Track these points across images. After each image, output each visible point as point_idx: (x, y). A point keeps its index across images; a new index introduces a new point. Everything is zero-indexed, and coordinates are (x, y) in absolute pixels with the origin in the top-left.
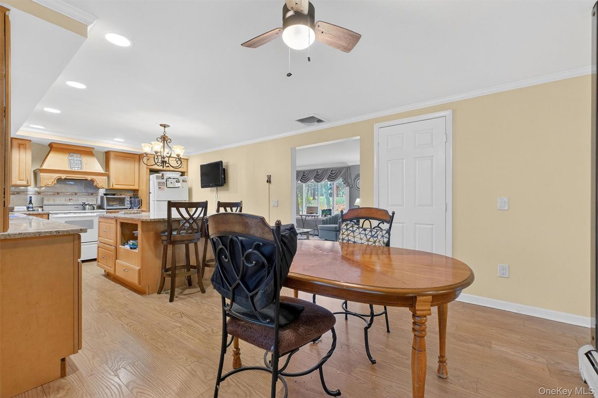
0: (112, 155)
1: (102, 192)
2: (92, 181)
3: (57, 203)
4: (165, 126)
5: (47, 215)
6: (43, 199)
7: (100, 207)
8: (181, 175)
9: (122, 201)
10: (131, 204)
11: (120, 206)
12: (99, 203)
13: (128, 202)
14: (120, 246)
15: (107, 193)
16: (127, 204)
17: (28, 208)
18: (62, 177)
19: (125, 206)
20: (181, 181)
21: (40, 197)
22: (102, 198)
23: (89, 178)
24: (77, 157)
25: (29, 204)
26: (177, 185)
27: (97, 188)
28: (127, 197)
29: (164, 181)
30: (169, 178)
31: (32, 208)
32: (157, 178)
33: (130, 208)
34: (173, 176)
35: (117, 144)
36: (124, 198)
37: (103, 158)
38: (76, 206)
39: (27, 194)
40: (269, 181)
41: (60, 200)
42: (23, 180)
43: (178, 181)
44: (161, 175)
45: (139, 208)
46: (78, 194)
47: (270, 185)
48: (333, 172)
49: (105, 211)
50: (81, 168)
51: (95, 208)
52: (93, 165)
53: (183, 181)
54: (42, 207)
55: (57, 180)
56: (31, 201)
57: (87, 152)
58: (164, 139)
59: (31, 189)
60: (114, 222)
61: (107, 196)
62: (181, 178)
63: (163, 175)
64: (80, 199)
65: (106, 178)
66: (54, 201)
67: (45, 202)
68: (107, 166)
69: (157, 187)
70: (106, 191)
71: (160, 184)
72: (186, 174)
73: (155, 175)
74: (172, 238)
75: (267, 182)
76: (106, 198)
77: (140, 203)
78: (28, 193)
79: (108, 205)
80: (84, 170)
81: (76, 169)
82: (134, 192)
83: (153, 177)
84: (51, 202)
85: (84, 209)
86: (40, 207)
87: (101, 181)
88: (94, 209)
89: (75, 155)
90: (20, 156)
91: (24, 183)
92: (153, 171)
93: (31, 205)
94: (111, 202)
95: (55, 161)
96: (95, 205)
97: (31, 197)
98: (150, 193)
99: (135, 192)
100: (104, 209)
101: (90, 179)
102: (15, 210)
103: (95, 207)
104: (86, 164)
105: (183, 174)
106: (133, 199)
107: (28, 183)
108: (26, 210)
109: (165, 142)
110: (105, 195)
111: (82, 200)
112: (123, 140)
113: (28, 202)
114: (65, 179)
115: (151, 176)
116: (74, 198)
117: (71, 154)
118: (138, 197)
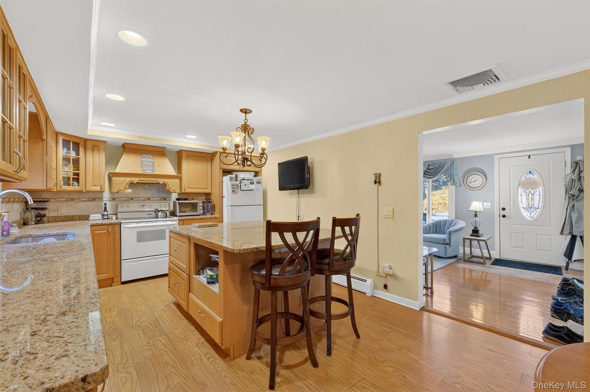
0: (184, 154)
1: (174, 196)
2: (164, 185)
3: (130, 209)
4: (245, 111)
5: (119, 225)
6: (117, 206)
7: (173, 214)
8: (255, 176)
9: (194, 206)
10: (204, 209)
11: (192, 212)
12: (172, 208)
13: (201, 208)
14: (194, 276)
15: (180, 197)
16: (200, 210)
17: (103, 215)
18: (134, 181)
19: (197, 212)
20: (255, 182)
21: (115, 203)
22: (174, 203)
23: (161, 181)
24: (149, 158)
25: (104, 211)
26: (252, 187)
27: (169, 193)
28: (200, 202)
29: (238, 182)
30: (243, 179)
31: (107, 215)
32: (231, 179)
33: (203, 215)
34: (247, 177)
35: (190, 142)
36: (196, 204)
37: (175, 158)
38: (149, 213)
39: (102, 201)
40: (378, 181)
41: (134, 206)
42: (96, 186)
43: (252, 183)
44: (234, 176)
45: (212, 214)
46: (151, 199)
47: (379, 187)
48: (431, 167)
49: (177, 218)
50: (153, 170)
51: (168, 215)
52: (166, 167)
53: (257, 183)
54: (116, 214)
55: (130, 184)
56: (105, 208)
57: (159, 152)
58: (245, 128)
59: (106, 195)
60: (186, 241)
61: (180, 201)
62: (255, 179)
63: (236, 176)
64: (153, 204)
65: (178, 180)
66: (128, 208)
67: (120, 209)
68: (179, 168)
69: (230, 189)
70: (178, 196)
71: (234, 187)
72: (259, 173)
73: (229, 176)
74: (272, 281)
75: (375, 182)
76: (179, 203)
77: (213, 208)
78: (103, 199)
79: (181, 212)
80: (156, 173)
81: (148, 172)
82: (206, 196)
83: (226, 179)
84: (125, 209)
85: (157, 217)
86: (114, 214)
87: (173, 184)
88: (166, 217)
89: (147, 156)
90: (93, 158)
91: (98, 188)
92: (226, 172)
93: (106, 213)
94: (183, 208)
95: (128, 164)
96: (168, 211)
97: (105, 204)
98: (223, 197)
99: (208, 195)
100: (176, 216)
101: (162, 183)
102: (91, 218)
103: (168, 213)
104: (158, 166)
105: (257, 174)
106: (205, 204)
107: (101, 189)
108: (101, 218)
109: (247, 132)
110: (178, 199)
111: (155, 206)
112: (195, 137)
113: (104, 210)
114: (137, 183)
115: (225, 178)
116: (147, 203)
117: (144, 155)
118: (210, 202)
